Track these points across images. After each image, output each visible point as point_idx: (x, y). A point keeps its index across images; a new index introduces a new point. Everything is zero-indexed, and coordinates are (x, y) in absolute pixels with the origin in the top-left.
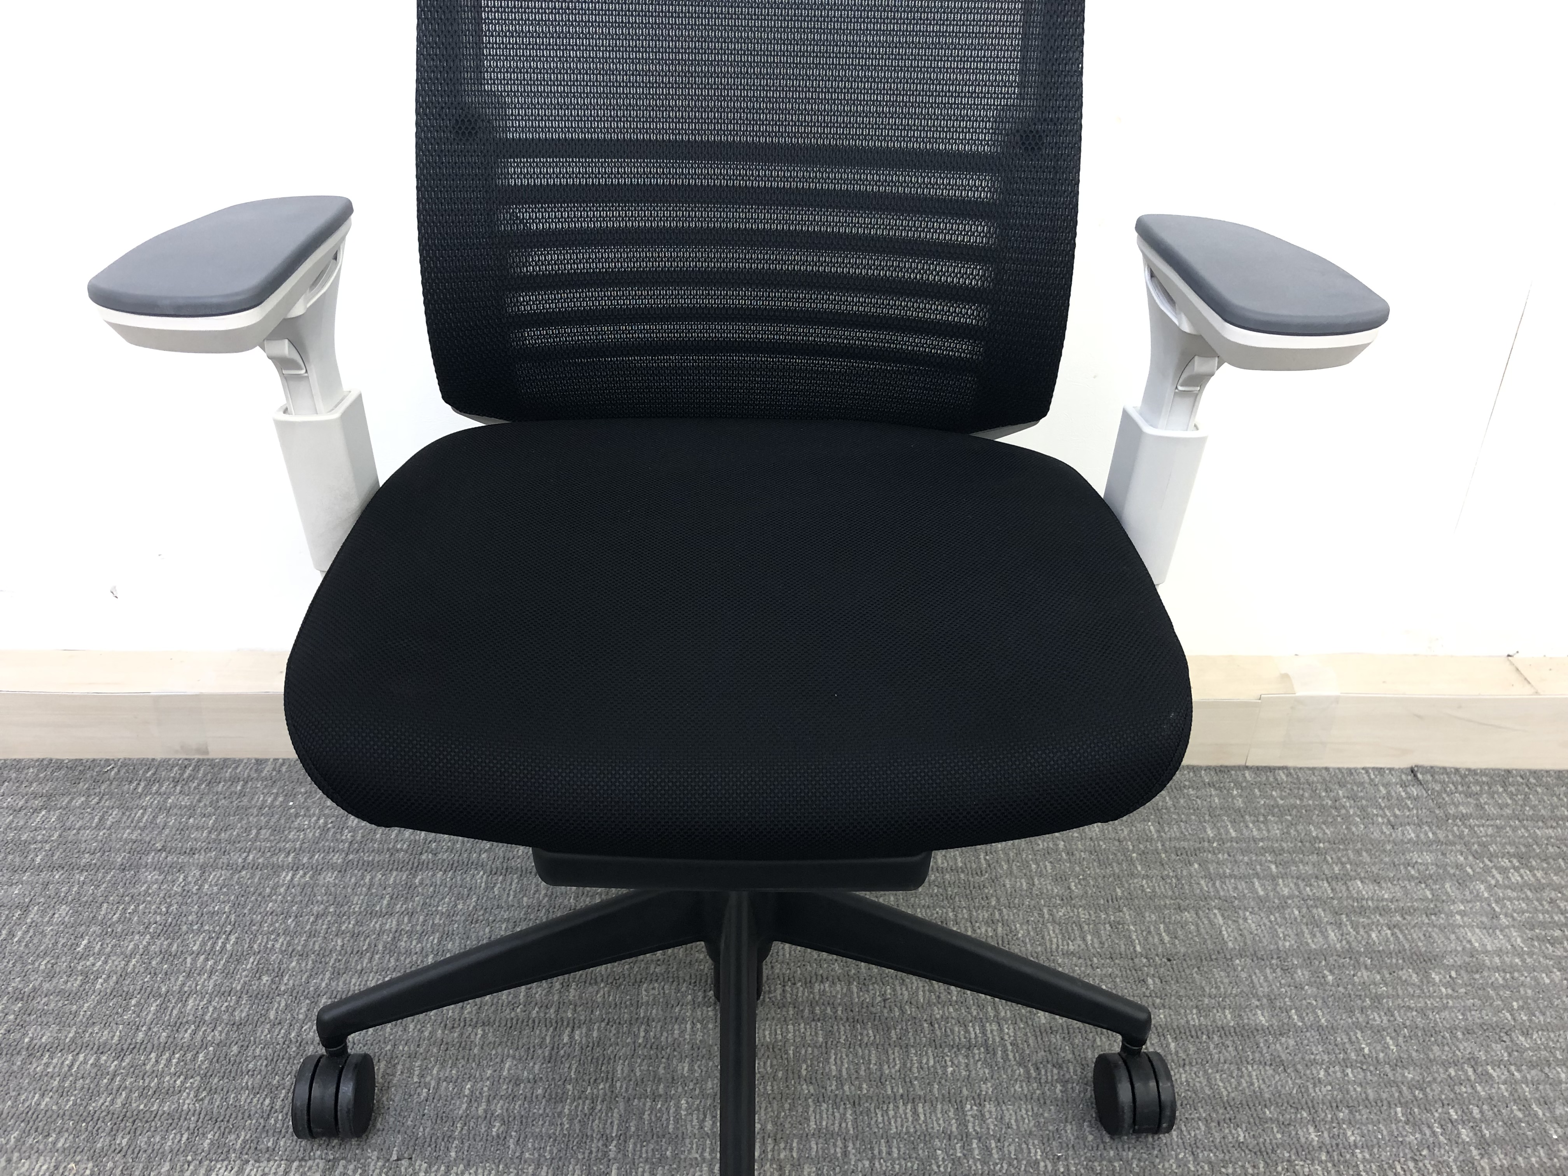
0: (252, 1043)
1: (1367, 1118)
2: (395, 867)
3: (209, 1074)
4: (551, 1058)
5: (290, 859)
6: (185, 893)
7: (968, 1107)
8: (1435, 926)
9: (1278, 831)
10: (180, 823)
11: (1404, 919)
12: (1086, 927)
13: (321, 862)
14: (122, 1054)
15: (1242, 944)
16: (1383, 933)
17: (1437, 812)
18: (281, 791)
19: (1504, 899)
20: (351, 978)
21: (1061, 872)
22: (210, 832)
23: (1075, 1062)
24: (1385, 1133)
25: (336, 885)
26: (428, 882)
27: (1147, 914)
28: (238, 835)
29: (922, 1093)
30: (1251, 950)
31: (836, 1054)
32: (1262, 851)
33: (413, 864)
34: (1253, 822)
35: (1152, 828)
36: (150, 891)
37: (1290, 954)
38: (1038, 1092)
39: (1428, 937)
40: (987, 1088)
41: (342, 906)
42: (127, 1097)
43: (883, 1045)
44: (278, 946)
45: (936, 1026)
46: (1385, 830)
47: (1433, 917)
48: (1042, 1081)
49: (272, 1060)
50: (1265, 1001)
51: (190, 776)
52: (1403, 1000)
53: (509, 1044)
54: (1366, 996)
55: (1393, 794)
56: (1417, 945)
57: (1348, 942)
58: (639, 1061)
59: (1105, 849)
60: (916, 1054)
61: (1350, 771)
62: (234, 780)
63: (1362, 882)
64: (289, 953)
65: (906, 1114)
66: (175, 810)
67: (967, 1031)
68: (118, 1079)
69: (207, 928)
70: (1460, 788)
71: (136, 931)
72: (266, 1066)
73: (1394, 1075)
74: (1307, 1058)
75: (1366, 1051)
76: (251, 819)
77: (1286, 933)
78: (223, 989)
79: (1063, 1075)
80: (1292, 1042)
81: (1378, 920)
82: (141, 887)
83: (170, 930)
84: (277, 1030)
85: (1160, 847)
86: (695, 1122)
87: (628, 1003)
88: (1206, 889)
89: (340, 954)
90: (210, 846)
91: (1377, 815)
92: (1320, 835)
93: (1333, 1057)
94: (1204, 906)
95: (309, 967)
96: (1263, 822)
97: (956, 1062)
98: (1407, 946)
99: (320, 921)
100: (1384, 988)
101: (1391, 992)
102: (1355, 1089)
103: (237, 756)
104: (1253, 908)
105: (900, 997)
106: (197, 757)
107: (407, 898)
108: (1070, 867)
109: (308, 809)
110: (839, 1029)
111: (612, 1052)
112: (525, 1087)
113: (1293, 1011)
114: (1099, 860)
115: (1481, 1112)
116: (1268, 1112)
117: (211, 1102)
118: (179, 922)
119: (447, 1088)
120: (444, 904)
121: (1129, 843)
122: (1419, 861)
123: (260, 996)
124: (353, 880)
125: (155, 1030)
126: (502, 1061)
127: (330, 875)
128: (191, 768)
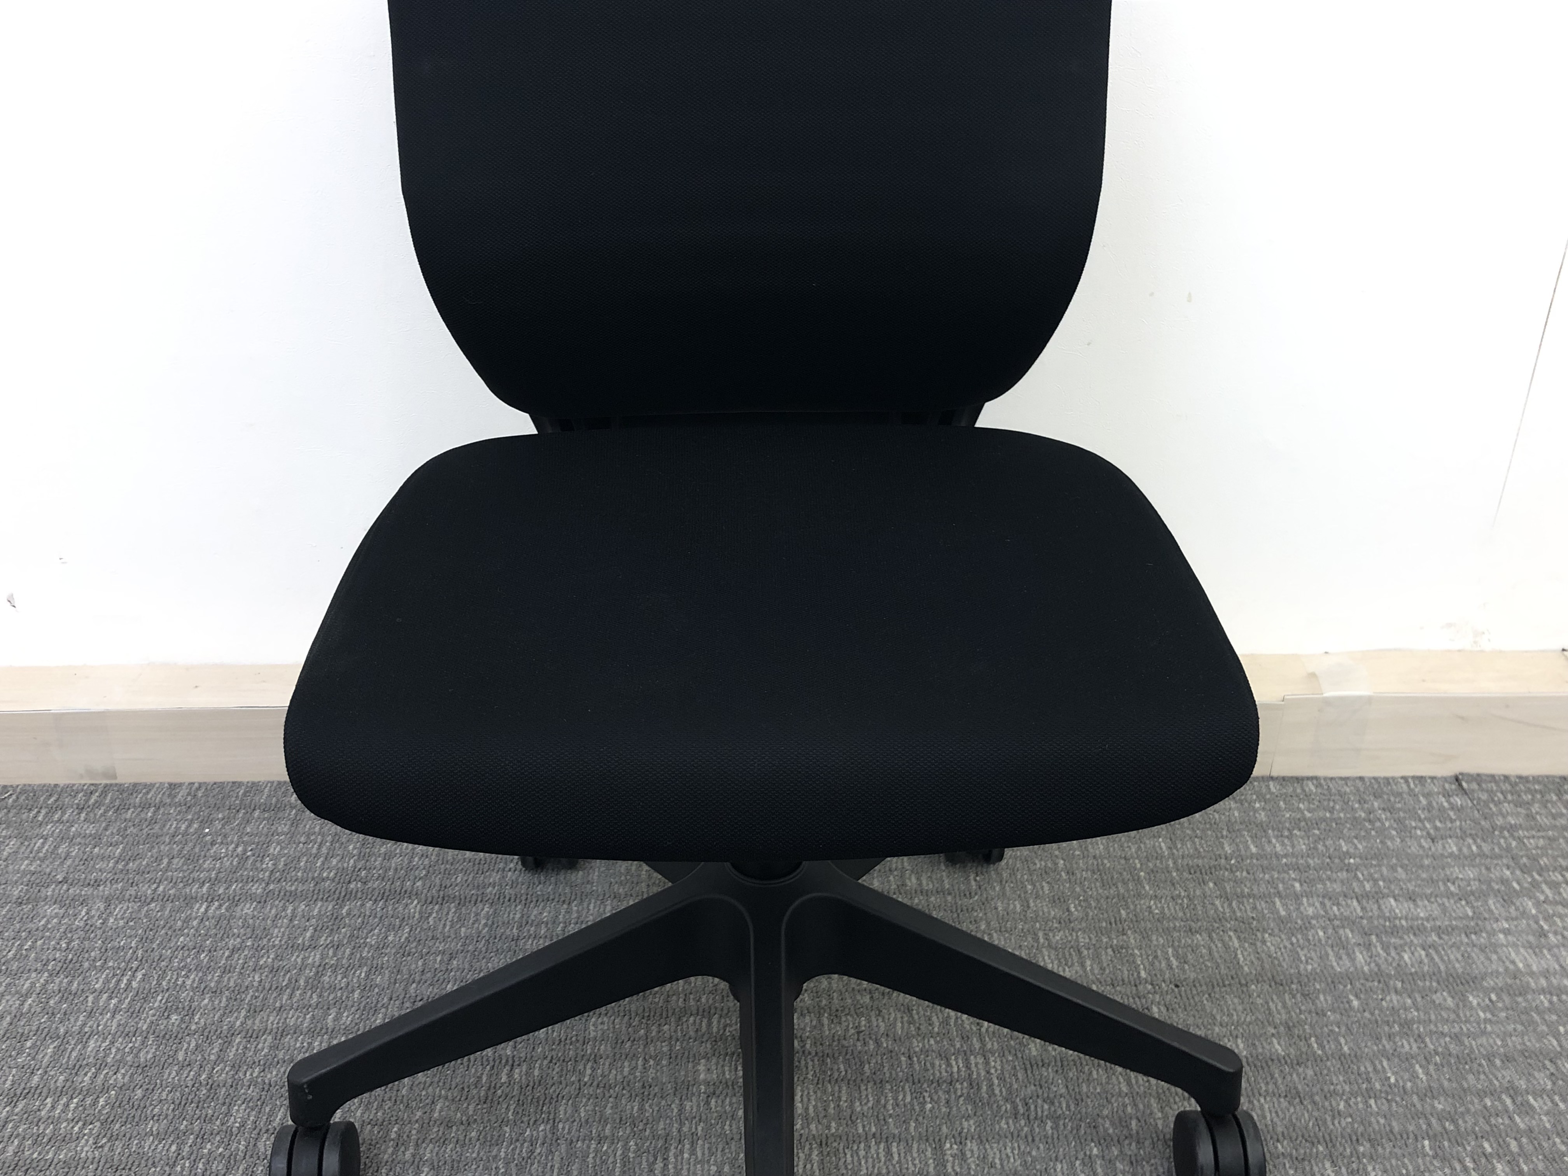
0: (158, 1086)
1: (1390, 1152)
2: (321, 897)
3: (111, 1119)
4: (487, 1099)
5: (205, 889)
6: (88, 928)
7: (948, 1145)
8: (1474, 946)
9: (1304, 847)
10: (84, 853)
11: (1440, 938)
12: (1085, 952)
13: (239, 892)
14: (15, 1099)
15: (1259, 968)
16: (1416, 954)
17: (1483, 823)
18: (196, 817)
19: (1554, 915)
20: (268, 1016)
21: (1060, 894)
22: (117, 862)
23: (1068, 1097)
24: (1410, 1168)
25: (254, 916)
26: (356, 912)
27: (1154, 938)
28: (148, 865)
29: (896, 1132)
30: (1269, 975)
31: (802, 1091)
32: (1286, 868)
33: (340, 893)
34: (1277, 837)
35: (1163, 844)
36: (49, 926)
37: (1311, 978)
38: (1026, 1129)
39: (1467, 957)
40: (969, 1126)
41: (261, 938)
42: (19, 1146)
43: (855, 1081)
44: (189, 982)
45: (915, 1059)
46: (1424, 844)
47: (1473, 937)
48: (1032, 1117)
49: (180, 1103)
50: (1282, 1028)
51: (96, 802)
52: (1436, 1026)
53: (441, 1084)
54: (1394, 1022)
55: (1435, 804)
56: (1454, 967)
57: (1377, 965)
58: (584, 1100)
59: (1109, 868)
60: (891, 1090)
61: (1387, 781)
62: (145, 806)
63: (1396, 900)
64: (201, 989)
65: (878, 1154)
66: (79, 840)
67: (949, 1065)
68: (10, 1125)
69: (111, 964)
70: (1509, 797)
71: (33, 969)
72: (173, 1110)
73: (1423, 1106)
74: (1326, 1088)
75: (1393, 1080)
76: (162, 847)
77: (1309, 955)
78: (127, 1029)
79: (1055, 1111)
80: (1310, 1072)
81: (1412, 941)
82: (40, 921)
83: (69, 968)
84: (186, 1072)
85: (1171, 865)
86: (644, 1164)
87: (574, 1039)
88: (1220, 909)
89: (257, 991)
90: (116, 877)
91: (1415, 828)
92: (1352, 850)
93: (1356, 1088)
94: (1218, 928)
95: (222, 1005)
96: (1287, 837)
97: (935, 1098)
98: (1442, 968)
99: (236, 956)
100: (1416, 1014)
101: (1422, 1016)
102: (1378, 1122)
103: (148, 780)
104: (1272, 930)
105: (876, 1029)
106: (104, 782)
107: (332, 930)
108: (1069, 888)
109: (225, 836)
110: (807, 1063)
111: (555, 1091)
112: (458, 1130)
113: (1313, 1039)
114: (1102, 880)
115: (1520, 1146)
116: (1279, 1146)
117: (111, 1150)
118: (80, 959)
119: (371, 1131)
120: (373, 936)
121: (1137, 861)
122: (1461, 876)
123: (167, 1037)
124: (273, 911)
125: (52, 1073)
126: (433, 1102)
127: (248, 906)
128: (97, 794)
